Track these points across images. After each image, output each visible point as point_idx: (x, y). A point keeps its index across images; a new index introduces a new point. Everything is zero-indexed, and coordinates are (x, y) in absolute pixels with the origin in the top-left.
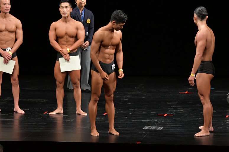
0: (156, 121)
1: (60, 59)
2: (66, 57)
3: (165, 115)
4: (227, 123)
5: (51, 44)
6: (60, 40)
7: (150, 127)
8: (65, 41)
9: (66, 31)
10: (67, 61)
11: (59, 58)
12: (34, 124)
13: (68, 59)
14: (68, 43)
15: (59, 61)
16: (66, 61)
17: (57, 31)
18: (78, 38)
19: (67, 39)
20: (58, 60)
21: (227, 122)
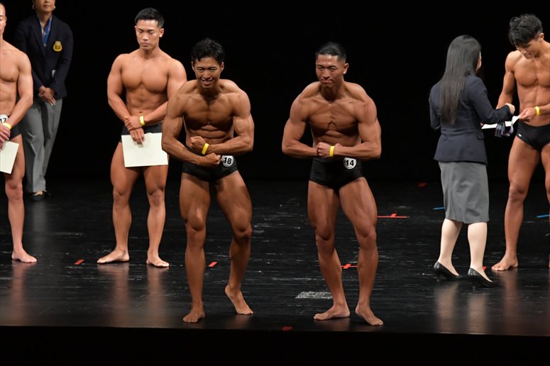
6: (129, 96)
7: (313, 293)
9: (142, 78)
10: (138, 143)
14: (145, 105)
17: (124, 74)
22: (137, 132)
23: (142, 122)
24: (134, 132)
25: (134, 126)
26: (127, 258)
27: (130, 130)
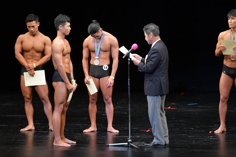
0: (138, 137)
2: (31, 73)
3: (147, 131)
4: (210, 139)
5: (16, 57)
6: (26, 54)
8: (31, 55)
9: (33, 46)
10: (32, 76)
11: (24, 73)
12: (13, 140)
14: (34, 58)
15: (24, 75)
16: (30, 76)
17: (24, 44)
18: (45, 53)
19: (33, 53)
21: (210, 137)
22: (31, 71)
23: (35, 66)
24: (30, 71)
25: (31, 69)
26: (34, 128)
27: (28, 70)
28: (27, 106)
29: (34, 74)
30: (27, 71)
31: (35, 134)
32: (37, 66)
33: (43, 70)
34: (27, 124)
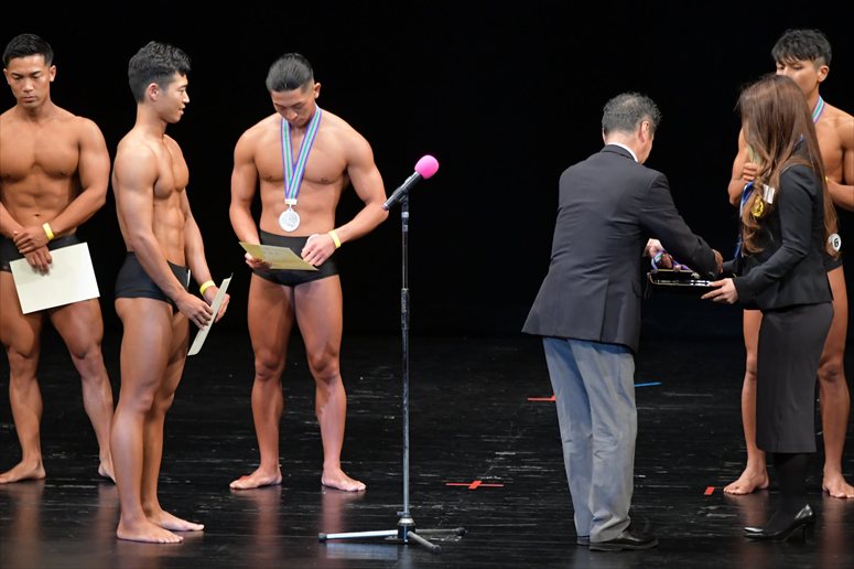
1: (13, 264)
2: (38, 260)
6: (10, 189)
8: (30, 192)
9: (36, 156)
10: (42, 272)
11: (11, 263)
13: (44, 266)
14: (43, 202)
15: (10, 271)
18: (83, 182)
19: (39, 185)
20: (5, 268)
22: (38, 254)
23: (50, 235)
24: (34, 253)
25: (37, 244)
26: (42, 473)
27: (27, 252)
28: (18, 388)
29: (49, 262)
30: (21, 256)
31: (46, 495)
32: (59, 234)
33: (81, 242)
34: (16, 457)
